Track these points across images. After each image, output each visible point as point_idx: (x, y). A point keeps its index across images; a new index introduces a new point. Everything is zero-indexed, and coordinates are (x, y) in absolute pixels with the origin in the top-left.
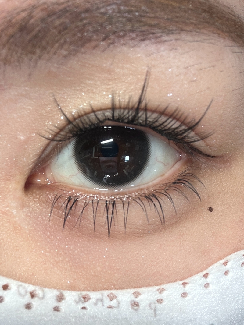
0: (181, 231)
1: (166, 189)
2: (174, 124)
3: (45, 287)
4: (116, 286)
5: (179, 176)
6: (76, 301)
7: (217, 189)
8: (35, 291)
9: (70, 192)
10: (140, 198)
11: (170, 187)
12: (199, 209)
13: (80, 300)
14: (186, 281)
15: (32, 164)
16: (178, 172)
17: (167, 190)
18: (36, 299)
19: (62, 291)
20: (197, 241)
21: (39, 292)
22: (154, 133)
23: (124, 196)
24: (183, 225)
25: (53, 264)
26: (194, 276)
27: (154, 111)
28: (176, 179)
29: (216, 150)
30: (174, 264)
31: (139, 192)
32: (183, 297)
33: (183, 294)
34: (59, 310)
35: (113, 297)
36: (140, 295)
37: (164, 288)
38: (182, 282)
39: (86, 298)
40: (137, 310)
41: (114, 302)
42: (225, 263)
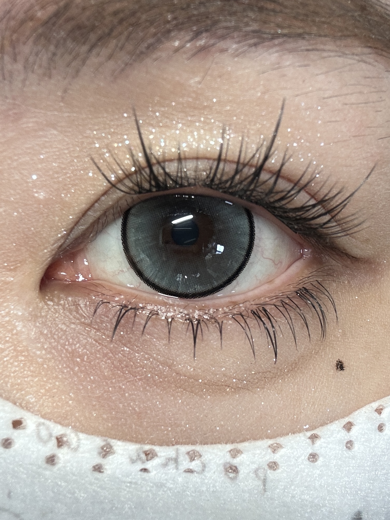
6: (131, 459)
8: (65, 435)
14: (316, 432)
18: (65, 449)
19: (109, 440)
26: (328, 425)
32: (310, 461)
33: (310, 455)
34: (102, 471)
35: (195, 456)
36: (241, 455)
37: (281, 443)
38: (309, 434)
39: (149, 454)
40: (234, 478)
41: (196, 464)
42: (379, 411)
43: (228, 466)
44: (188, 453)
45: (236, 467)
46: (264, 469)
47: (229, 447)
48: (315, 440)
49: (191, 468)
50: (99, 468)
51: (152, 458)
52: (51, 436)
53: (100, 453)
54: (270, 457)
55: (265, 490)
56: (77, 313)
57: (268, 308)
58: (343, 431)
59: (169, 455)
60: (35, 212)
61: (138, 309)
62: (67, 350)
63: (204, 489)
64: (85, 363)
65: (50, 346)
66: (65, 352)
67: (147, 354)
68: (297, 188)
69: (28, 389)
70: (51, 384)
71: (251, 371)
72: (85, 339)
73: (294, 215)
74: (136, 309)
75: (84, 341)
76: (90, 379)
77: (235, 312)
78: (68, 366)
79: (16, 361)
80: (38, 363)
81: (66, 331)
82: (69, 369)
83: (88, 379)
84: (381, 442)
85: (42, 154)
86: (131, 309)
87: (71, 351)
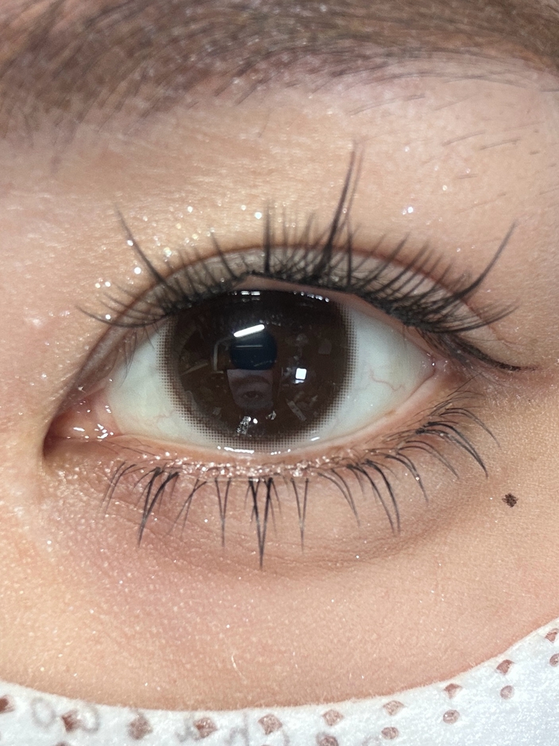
0: (437, 555)
1: (399, 447)
2: (417, 286)
3: (100, 701)
4: (277, 697)
5: (432, 414)
6: (178, 735)
7: (525, 449)
8: (75, 712)
9: (158, 458)
10: (336, 470)
11: (409, 442)
12: (481, 500)
13: (189, 733)
14: (454, 681)
15: (62, 388)
16: (430, 405)
17: (401, 449)
18: (78, 733)
19: (141, 710)
20: (477, 579)
21: (86, 717)
22: (368, 307)
23: (295, 465)
24: (443, 539)
25: (119, 644)
26: (473, 669)
27: (369, 253)
28: (425, 423)
29: (521, 350)
30: (423, 637)
31: (333, 456)
32: (446, 722)
35: (274, 725)
36: (341, 720)
37: (401, 701)
38: (444, 685)
39: (203, 727)
41: (275, 738)
42: (551, 637)
44: (261, 721)
45: (334, 739)
47: (323, 709)
48: (453, 692)
52: (53, 716)
54: (386, 722)
58: (497, 674)
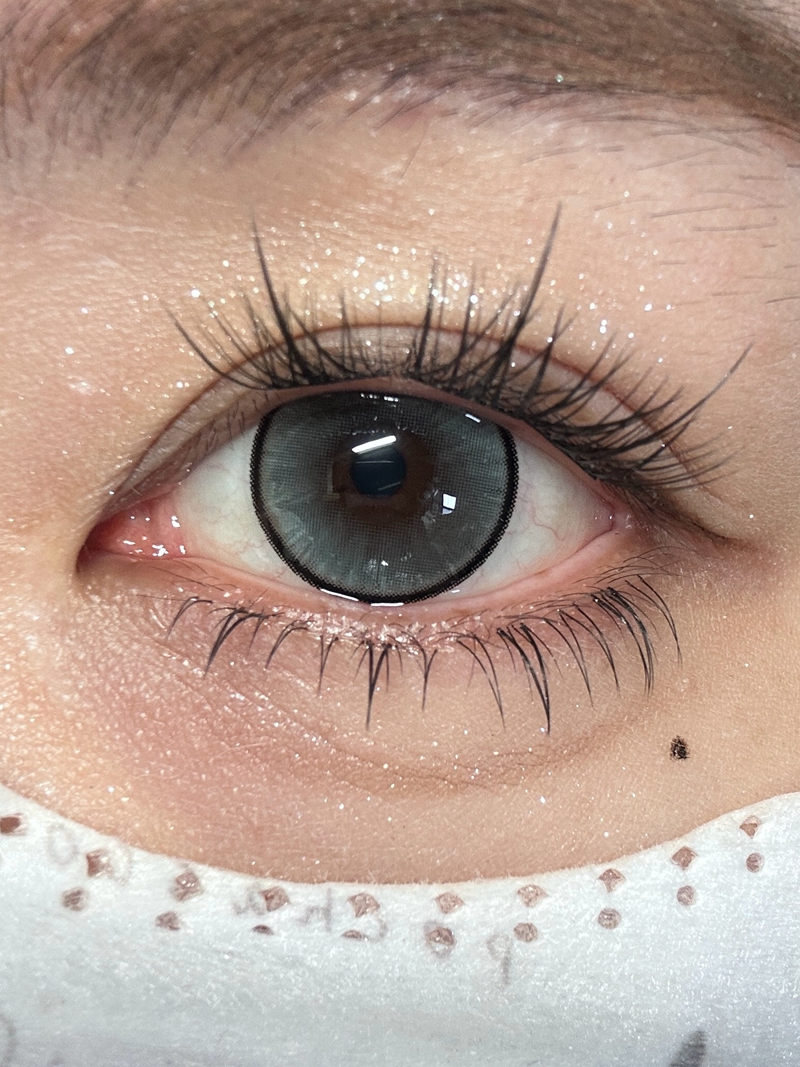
6: (236, 905)
8: (103, 852)
13: (250, 905)
14: (615, 866)
19: (193, 865)
32: (603, 925)
33: (603, 913)
34: (175, 926)
35: (368, 906)
36: (460, 907)
37: (542, 886)
38: (601, 869)
39: (272, 897)
40: (444, 954)
41: (369, 922)
42: (750, 828)
43: (433, 928)
44: (352, 899)
45: (449, 932)
46: (507, 939)
47: (437, 889)
48: (613, 883)
49: (356, 928)
50: (170, 921)
51: (279, 906)
52: (75, 852)
53: (173, 891)
54: (521, 914)
55: (506, 980)
56: (147, 619)
57: (531, 624)
58: (672, 866)
59: (313, 901)
60: (71, 420)
61: (267, 617)
62: (122, 694)
63: (382, 973)
64: (155, 722)
65: (90, 685)
66: (117, 698)
67: (280, 707)
68: (588, 384)
69: (42, 769)
70: (88, 761)
71: (492, 750)
72: (160, 674)
73: (588, 442)
74: (262, 617)
75: (157, 678)
76: (165, 755)
77: (465, 632)
78: (122, 728)
79: (21, 713)
80: (62, 717)
81: (121, 655)
82: (124, 734)
83: (162, 755)
84: (753, 892)
85: (85, 305)
86: (252, 615)
87: (129, 697)
